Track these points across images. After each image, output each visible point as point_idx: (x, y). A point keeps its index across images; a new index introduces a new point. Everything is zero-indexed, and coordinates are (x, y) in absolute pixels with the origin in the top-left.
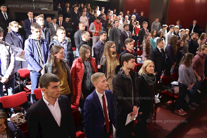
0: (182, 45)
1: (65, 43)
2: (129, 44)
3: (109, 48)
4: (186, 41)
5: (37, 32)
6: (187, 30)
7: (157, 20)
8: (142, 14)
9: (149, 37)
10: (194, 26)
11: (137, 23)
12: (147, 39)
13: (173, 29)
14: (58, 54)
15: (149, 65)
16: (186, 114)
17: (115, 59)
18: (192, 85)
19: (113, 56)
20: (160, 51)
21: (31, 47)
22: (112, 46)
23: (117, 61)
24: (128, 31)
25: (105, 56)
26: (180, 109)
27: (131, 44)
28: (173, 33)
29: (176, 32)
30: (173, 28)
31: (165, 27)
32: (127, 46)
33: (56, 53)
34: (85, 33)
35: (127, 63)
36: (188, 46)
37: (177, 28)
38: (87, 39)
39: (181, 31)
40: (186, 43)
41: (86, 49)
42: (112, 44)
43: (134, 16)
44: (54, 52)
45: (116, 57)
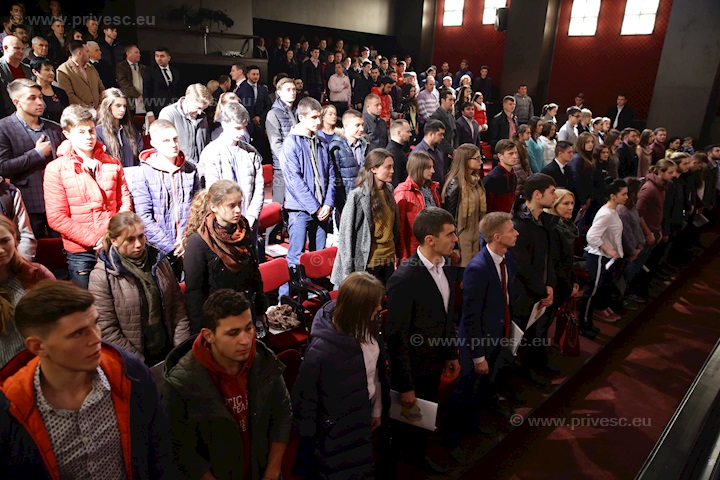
0: (604, 156)
1: (360, 146)
2: (506, 153)
3: (467, 159)
4: (613, 147)
5: (315, 117)
6: (605, 119)
7: (524, 89)
8: (484, 72)
9: (525, 134)
10: (619, 111)
11: (478, 96)
12: (520, 140)
13: (578, 117)
14: (381, 168)
15: (564, 201)
16: (619, 318)
17: (476, 187)
18: (639, 251)
19: (473, 178)
20: (563, 171)
21: (300, 154)
22: (475, 156)
23: (480, 190)
24: (473, 119)
25: (456, 179)
26: (605, 308)
27: (512, 154)
28: (576, 126)
29: (583, 124)
30: (576, 114)
31: (550, 108)
32: (501, 157)
33: (377, 166)
34: (401, 123)
35: (540, 195)
36: (617, 160)
37: (587, 115)
38: (405, 139)
39: (597, 122)
40: (614, 152)
41: (425, 160)
42: (475, 152)
43: (466, 78)
44: (373, 165)
45: (479, 182)
